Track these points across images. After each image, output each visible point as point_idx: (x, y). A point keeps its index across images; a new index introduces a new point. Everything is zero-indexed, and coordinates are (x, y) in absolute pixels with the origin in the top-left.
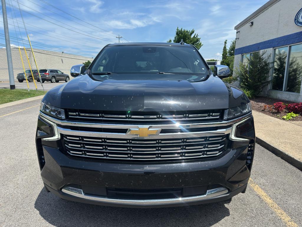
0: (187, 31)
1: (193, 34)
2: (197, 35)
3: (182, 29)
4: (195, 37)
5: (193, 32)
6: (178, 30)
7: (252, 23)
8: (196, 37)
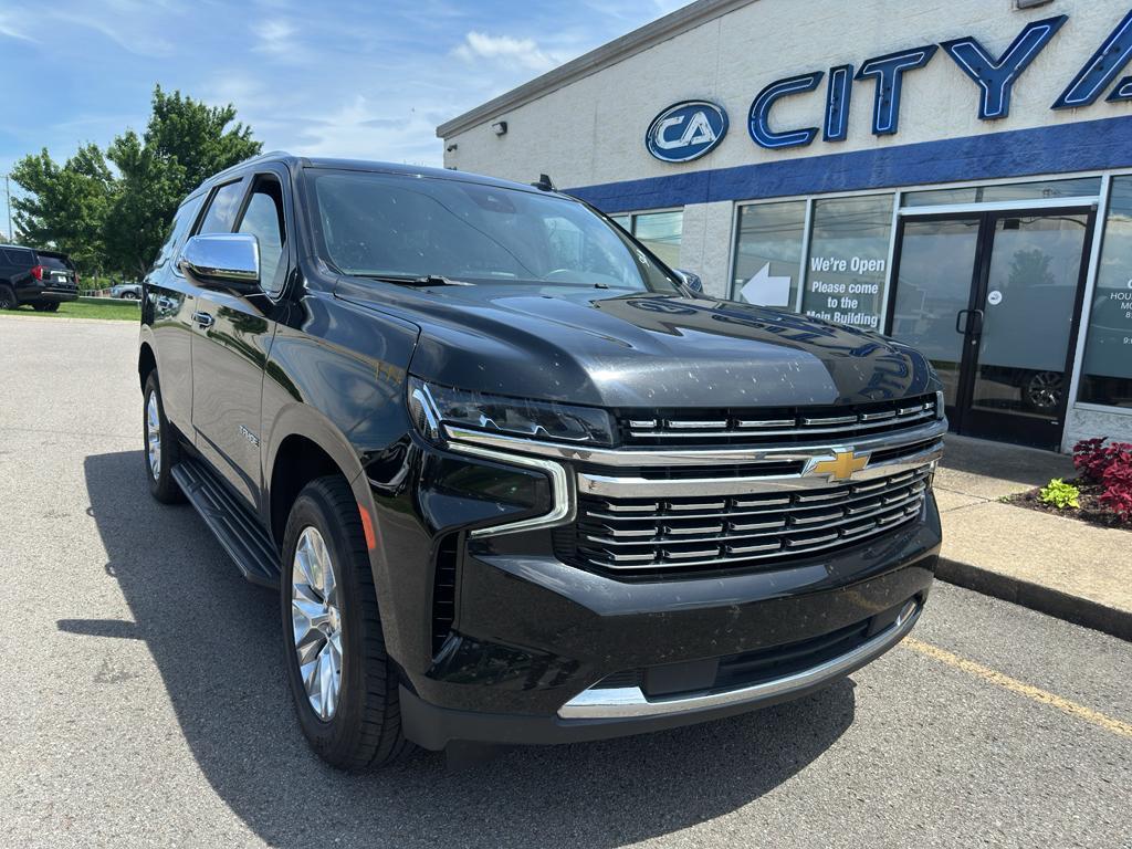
0: (202, 108)
1: (230, 122)
2: (248, 128)
3: (177, 93)
4: (241, 134)
5: (229, 116)
6: (159, 94)
7: (504, 126)
8: (244, 136)
